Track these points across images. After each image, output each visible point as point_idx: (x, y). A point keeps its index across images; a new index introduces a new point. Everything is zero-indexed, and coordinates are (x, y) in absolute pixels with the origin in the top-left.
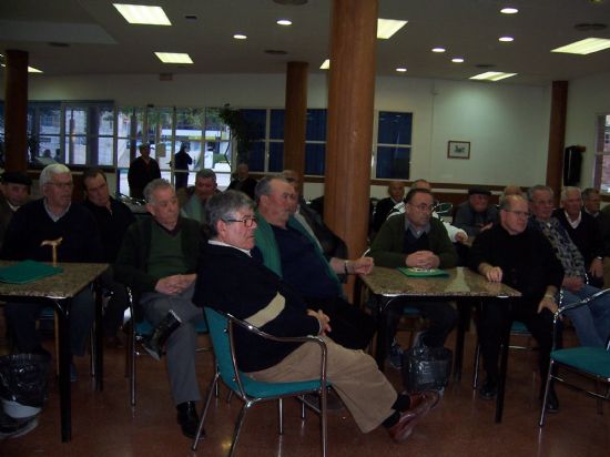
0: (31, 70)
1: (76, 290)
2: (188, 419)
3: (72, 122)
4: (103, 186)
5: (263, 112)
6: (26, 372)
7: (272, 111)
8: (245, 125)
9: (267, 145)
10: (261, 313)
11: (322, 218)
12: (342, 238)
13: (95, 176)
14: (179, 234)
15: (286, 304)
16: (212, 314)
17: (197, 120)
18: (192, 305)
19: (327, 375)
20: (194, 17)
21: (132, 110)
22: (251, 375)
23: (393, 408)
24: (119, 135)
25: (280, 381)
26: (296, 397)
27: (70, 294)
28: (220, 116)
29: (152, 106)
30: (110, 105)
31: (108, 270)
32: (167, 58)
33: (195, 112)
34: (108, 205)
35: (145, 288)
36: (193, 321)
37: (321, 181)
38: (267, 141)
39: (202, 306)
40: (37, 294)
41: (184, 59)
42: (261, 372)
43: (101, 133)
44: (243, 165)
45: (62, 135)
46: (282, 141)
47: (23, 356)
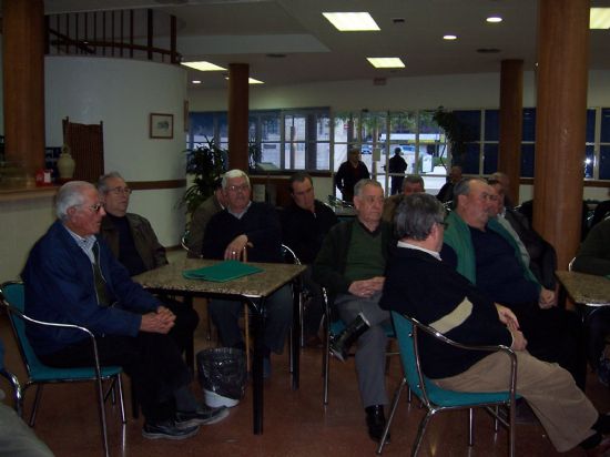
0: (251, 81)
1: (270, 290)
2: (375, 422)
3: (293, 129)
4: (309, 190)
5: (478, 113)
6: (225, 366)
7: (487, 111)
8: (458, 126)
9: (482, 147)
10: (446, 319)
11: (530, 221)
12: (551, 242)
13: (303, 180)
14: (379, 237)
15: (474, 310)
16: (398, 319)
17: (413, 123)
18: (378, 308)
19: (518, 388)
20: (402, 21)
21: (348, 115)
22: (437, 382)
23: (594, 428)
24: (336, 141)
25: (467, 390)
26: (485, 408)
27: (264, 293)
28: (434, 118)
29: (366, 111)
30: (326, 111)
31: (305, 271)
32: (379, 63)
33: (410, 116)
34: (313, 209)
35: (340, 289)
36: (382, 325)
37: (530, 182)
38: (482, 142)
39: (390, 310)
40: (233, 292)
41: (396, 63)
42: (447, 380)
43: (318, 139)
44: (456, 168)
45: (283, 142)
46: (497, 142)
47: (225, 350)
